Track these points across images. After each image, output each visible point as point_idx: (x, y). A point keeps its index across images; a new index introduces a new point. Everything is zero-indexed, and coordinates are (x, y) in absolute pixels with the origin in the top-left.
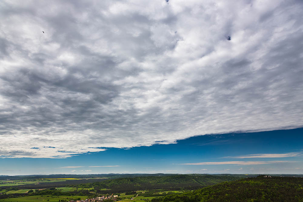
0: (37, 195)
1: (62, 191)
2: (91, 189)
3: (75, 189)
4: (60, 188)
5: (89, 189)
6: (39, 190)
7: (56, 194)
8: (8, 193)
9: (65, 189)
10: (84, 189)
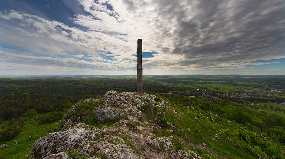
0: (222, 84)
1: (238, 83)
2: (262, 84)
3: (248, 83)
4: (236, 82)
5: (260, 84)
6: (223, 82)
7: (233, 85)
8: (207, 82)
9: (239, 83)
10: (256, 84)
